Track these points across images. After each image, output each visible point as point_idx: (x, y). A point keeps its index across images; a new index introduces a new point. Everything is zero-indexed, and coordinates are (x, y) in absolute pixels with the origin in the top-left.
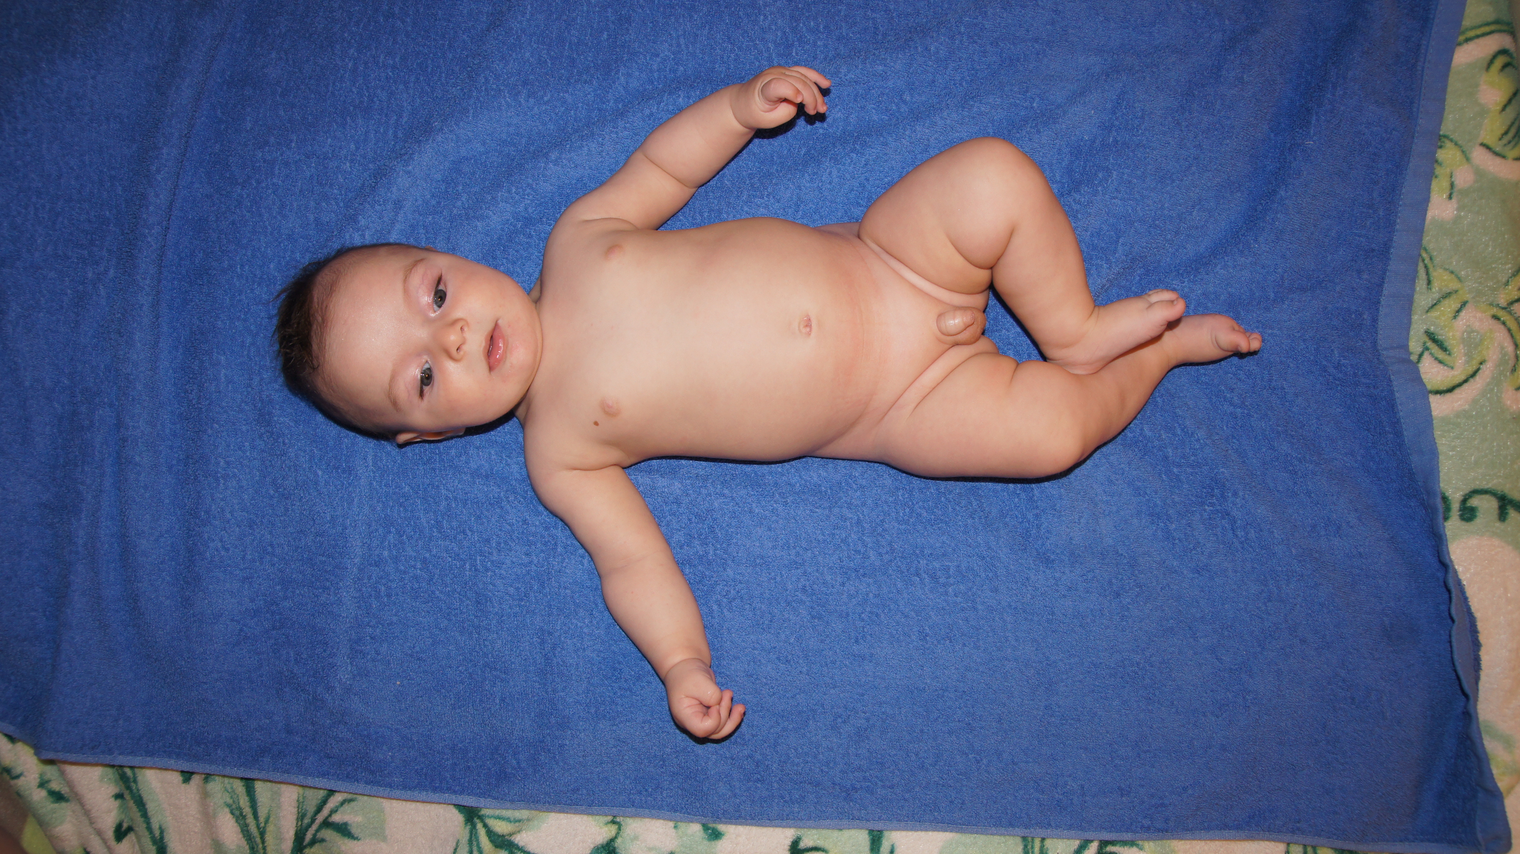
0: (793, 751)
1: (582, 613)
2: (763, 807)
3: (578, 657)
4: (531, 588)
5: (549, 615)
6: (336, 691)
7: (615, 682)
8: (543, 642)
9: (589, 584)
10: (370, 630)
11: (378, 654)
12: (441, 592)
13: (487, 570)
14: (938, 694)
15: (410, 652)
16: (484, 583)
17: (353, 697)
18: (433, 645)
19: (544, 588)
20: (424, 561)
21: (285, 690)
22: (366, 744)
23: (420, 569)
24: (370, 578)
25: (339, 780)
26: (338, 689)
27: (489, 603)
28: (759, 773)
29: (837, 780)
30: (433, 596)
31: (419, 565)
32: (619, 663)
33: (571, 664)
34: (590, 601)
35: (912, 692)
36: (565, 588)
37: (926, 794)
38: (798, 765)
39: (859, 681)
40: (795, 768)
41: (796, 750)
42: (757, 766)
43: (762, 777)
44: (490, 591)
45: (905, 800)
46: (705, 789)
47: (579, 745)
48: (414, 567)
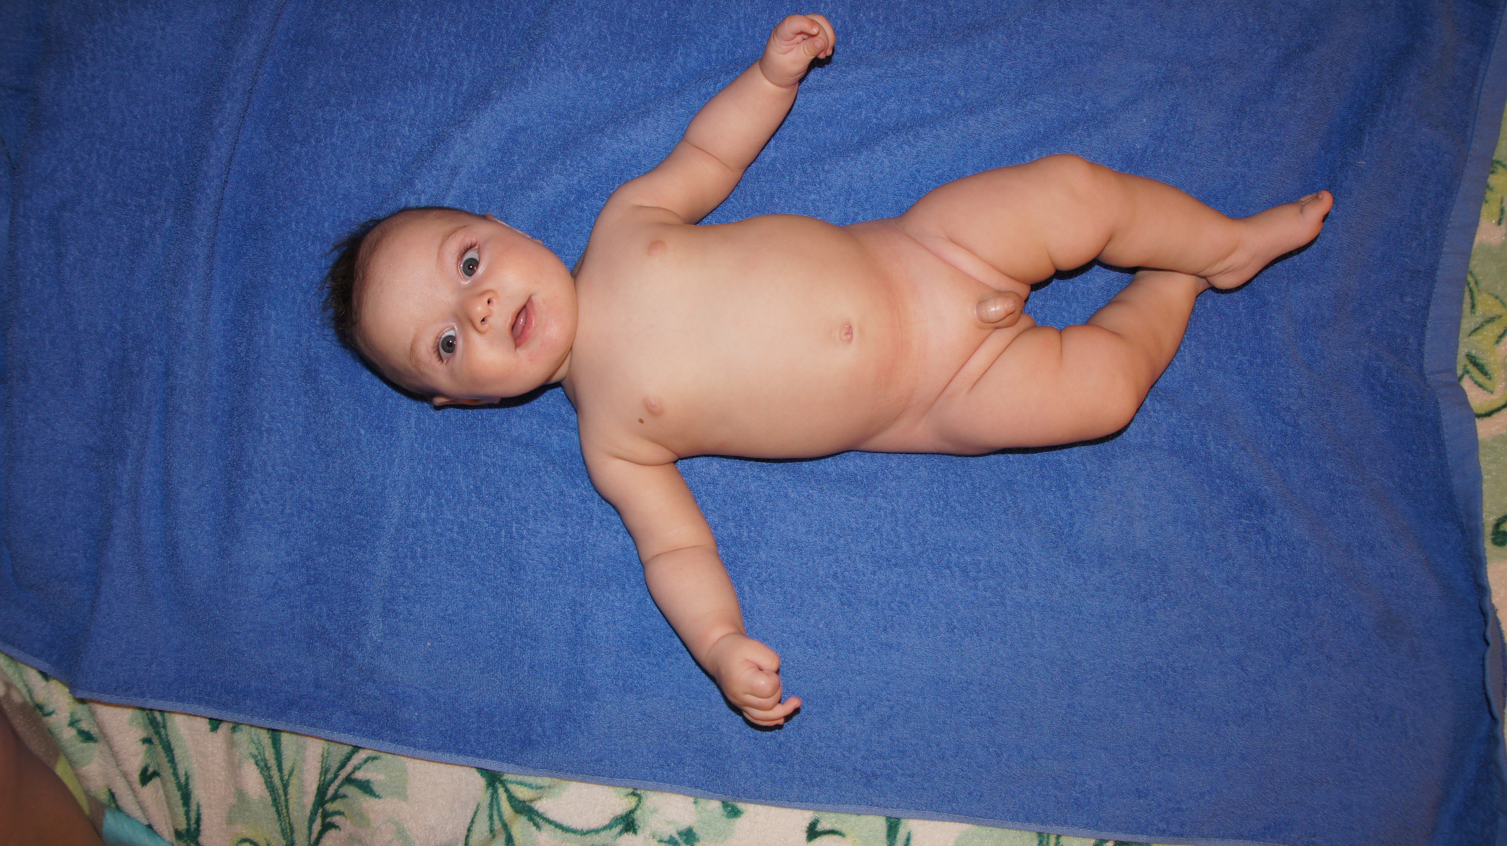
0: (816, 735)
1: (614, 587)
2: (783, 788)
3: (609, 630)
4: (566, 559)
5: (582, 587)
6: (366, 648)
7: (644, 657)
8: (574, 613)
9: (622, 559)
10: (403, 590)
11: (411, 615)
12: (476, 557)
13: (523, 538)
14: (963, 687)
15: (442, 614)
16: (519, 551)
17: (383, 655)
18: (465, 609)
19: (577, 559)
20: (462, 525)
21: (315, 644)
22: (393, 703)
23: (458, 533)
24: (406, 538)
25: (364, 737)
26: (368, 647)
27: (522, 571)
28: (781, 754)
29: (858, 766)
30: (468, 560)
31: (456, 529)
32: (649, 638)
33: (600, 636)
34: (622, 576)
35: (937, 683)
36: (599, 562)
37: (945, 785)
38: (820, 748)
39: (886, 669)
40: (818, 751)
41: (819, 734)
42: (780, 747)
43: (784, 758)
44: (524, 559)
45: (924, 789)
46: (727, 767)
47: (605, 716)
48: (451, 530)
